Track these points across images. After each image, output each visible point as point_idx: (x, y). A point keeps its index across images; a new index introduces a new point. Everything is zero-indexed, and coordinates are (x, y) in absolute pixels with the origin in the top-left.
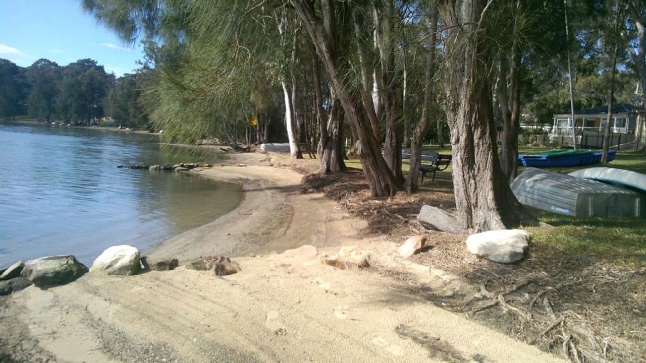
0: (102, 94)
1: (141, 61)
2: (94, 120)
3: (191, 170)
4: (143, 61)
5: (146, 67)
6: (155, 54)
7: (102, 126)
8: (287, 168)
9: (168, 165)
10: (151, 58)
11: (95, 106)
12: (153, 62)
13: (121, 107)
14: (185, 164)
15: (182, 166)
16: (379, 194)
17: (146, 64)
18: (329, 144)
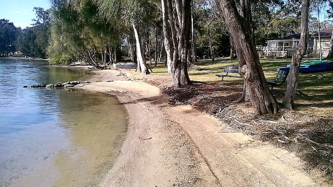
0: (14, 39)
1: (35, 19)
2: (10, 54)
3: (75, 86)
4: (36, 19)
5: (38, 23)
6: (43, 15)
7: (15, 57)
8: (140, 81)
9: (59, 84)
10: (41, 17)
11: (10, 46)
12: (42, 19)
13: (25, 46)
14: (71, 82)
15: (69, 83)
16: (263, 112)
17: (38, 21)
18: (179, 65)
